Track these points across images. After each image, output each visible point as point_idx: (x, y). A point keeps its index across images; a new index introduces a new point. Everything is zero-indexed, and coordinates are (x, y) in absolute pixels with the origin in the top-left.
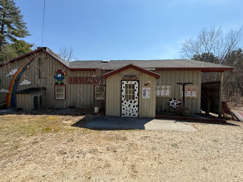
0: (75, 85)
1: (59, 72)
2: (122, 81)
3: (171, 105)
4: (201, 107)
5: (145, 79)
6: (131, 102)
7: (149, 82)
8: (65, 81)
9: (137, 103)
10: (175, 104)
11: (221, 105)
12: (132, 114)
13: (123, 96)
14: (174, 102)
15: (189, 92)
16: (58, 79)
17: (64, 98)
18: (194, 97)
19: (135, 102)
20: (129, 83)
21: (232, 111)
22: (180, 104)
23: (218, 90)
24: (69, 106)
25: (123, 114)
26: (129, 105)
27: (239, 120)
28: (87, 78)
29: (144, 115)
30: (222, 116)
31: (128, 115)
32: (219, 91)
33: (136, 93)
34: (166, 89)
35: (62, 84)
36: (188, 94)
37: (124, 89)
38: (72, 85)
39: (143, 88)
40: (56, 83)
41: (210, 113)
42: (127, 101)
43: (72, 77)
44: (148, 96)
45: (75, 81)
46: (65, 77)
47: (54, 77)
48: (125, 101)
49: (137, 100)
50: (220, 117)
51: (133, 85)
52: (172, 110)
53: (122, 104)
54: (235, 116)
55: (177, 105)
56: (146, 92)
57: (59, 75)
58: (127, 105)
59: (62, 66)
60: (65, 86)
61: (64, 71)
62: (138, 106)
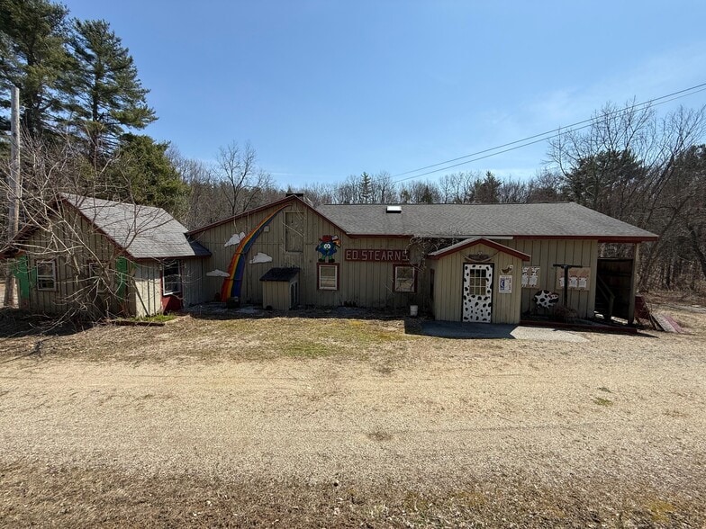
0: (358, 264)
1: (327, 239)
2: (464, 264)
3: (539, 302)
4: (596, 306)
5: (504, 260)
6: (480, 298)
7: (511, 266)
8: (337, 257)
9: (489, 301)
10: (548, 300)
11: (633, 302)
12: (481, 319)
13: (467, 289)
14: (546, 296)
15: (574, 279)
16: (325, 252)
17: (335, 288)
18: (582, 289)
19: (486, 298)
20: (477, 267)
21: (654, 314)
22: (556, 301)
23: (630, 275)
24: (345, 303)
25: (466, 318)
26: (477, 304)
27: (662, 330)
28: (382, 251)
29: (501, 319)
30: (635, 322)
31: (474, 320)
32: (630, 277)
33: (489, 284)
34: (530, 273)
35: (332, 261)
36: (573, 283)
37: (468, 278)
38: (351, 265)
39: (500, 277)
40: (320, 260)
41: (613, 318)
42: (474, 297)
43: (352, 250)
44: (508, 288)
45: (357, 256)
46: (337, 248)
47: (317, 249)
48: (468, 298)
49: (490, 295)
50: (630, 324)
51: (484, 272)
52: (541, 312)
53: (465, 301)
54: (656, 322)
55: (550, 301)
56: (506, 282)
57: (327, 246)
58: (473, 304)
59: (332, 228)
60: (338, 265)
61: (336, 237)
62: (490, 305)
